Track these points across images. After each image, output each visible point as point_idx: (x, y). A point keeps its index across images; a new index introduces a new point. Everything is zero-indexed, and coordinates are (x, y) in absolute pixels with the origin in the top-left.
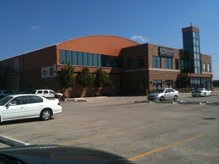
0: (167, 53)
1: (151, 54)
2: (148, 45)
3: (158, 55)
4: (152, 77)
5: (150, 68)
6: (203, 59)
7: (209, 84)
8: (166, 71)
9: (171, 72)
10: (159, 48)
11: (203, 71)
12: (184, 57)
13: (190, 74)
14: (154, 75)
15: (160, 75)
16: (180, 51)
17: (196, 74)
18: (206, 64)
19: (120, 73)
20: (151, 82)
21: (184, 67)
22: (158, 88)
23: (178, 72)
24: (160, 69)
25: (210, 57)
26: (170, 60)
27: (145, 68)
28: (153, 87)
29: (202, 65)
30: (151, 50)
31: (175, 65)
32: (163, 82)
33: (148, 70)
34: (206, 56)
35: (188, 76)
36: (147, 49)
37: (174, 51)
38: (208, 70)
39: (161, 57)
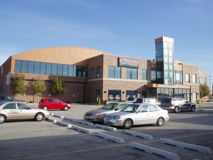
0: (130, 63)
1: (107, 64)
2: (104, 56)
3: (117, 65)
5: (105, 78)
6: (185, 70)
7: (188, 95)
8: (127, 81)
9: (136, 82)
10: (119, 59)
11: (184, 82)
12: (155, 67)
13: (157, 85)
14: (111, 85)
15: (119, 85)
16: (149, 61)
17: (166, 85)
18: (189, 74)
19: (84, 82)
20: (105, 92)
21: (155, 78)
22: (115, 98)
23: (145, 83)
24: (119, 80)
25: (197, 68)
26: (134, 70)
27: (101, 78)
28: (109, 96)
29: (183, 76)
30: (107, 60)
31: (141, 75)
32: (123, 92)
33: (103, 80)
34: (190, 67)
35: (153, 87)
36: (103, 60)
37: (140, 61)
38: (192, 81)
39: (122, 67)
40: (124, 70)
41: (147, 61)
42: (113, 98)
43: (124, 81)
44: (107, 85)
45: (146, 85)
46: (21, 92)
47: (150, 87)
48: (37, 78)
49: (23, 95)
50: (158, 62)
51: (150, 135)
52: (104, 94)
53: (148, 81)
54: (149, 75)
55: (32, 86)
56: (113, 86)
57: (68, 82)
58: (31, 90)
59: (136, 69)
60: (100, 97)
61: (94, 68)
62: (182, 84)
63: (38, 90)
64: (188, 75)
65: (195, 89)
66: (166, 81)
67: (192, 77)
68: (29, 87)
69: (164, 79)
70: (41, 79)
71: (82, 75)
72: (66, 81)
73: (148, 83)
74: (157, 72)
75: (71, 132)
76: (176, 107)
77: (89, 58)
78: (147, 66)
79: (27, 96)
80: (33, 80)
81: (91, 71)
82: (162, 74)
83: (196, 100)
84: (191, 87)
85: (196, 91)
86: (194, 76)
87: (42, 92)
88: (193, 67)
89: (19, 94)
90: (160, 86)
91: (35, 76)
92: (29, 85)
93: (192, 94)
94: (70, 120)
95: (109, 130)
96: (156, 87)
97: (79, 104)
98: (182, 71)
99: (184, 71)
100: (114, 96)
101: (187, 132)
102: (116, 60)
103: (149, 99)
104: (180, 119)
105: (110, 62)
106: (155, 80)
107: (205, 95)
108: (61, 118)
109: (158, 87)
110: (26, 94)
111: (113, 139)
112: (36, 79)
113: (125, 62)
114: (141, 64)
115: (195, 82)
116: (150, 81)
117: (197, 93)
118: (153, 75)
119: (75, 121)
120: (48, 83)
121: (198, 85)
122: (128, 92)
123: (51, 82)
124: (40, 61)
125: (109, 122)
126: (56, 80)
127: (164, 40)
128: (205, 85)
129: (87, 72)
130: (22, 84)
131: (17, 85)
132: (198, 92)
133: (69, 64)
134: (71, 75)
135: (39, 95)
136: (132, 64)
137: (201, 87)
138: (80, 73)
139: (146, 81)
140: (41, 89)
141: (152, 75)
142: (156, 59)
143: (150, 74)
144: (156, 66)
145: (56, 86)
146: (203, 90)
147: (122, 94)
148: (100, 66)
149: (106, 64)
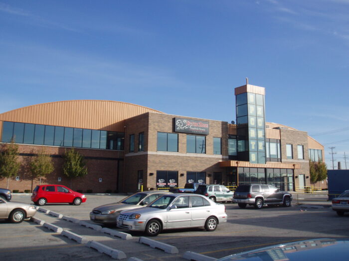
0: (193, 127)
1: (154, 128)
2: (150, 116)
3: (171, 131)
4: (156, 165)
5: (151, 151)
6: (286, 139)
7: (291, 180)
8: (189, 157)
9: (203, 158)
10: (174, 120)
11: (284, 158)
12: (236, 134)
13: (237, 163)
14: (160, 162)
15: (174, 162)
16: (224, 124)
17: (253, 162)
18: (292, 145)
19: (118, 157)
20: (151, 174)
21: (236, 151)
22: (169, 184)
23: (219, 159)
24: (175, 154)
25: (305, 135)
26: (200, 138)
27: (144, 151)
28: (157, 181)
29: (282, 147)
30: (154, 122)
31: (212, 147)
32: (182, 175)
33: (147, 155)
34: (293, 133)
35: (232, 165)
36: (148, 121)
37: (210, 124)
38: (297, 156)
39: (180, 134)
40: (183, 138)
41: (221, 123)
42: (165, 184)
43: (184, 157)
44: (154, 162)
45: (220, 162)
46: (11, 173)
47: (227, 166)
48: (38, 151)
49: (14, 179)
50: (239, 125)
51: (173, 247)
52: (149, 178)
53: (223, 155)
54: (224, 146)
55: (31, 164)
56: (164, 165)
57: (91, 158)
58: (28, 172)
59: (204, 138)
60: (142, 182)
61: (134, 134)
62: (281, 161)
63: (40, 171)
64: (290, 146)
65: (303, 169)
66: (253, 157)
67: (296, 149)
68: (25, 167)
69: (250, 153)
70: (45, 153)
71: (115, 147)
72: (88, 156)
73: (223, 159)
74: (239, 142)
75: (56, 240)
76: (257, 199)
77: (127, 118)
78: (221, 132)
79: (21, 181)
80: (31, 155)
81: (130, 140)
82: (247, 145)
83: (303, 187)
84: (294, 165)
85: (303, 173)
86: (300, 149)
87: (46, 174)
88: (299, 134)
89: (8, 178)
90: (242, 164)
91: (35, 148)
92: (25, 162)
93: (297, 177)
94: (70, 221)
95: (120, 237)
96: (236, 165)
97: (109, 194)
98: (280, 140)
99: (284, 139)
100: (167, 181)
101: (245, 241)
102: (169, 122)
103: (218, 185)
104: (257, 219)
105: (160, 124)
106: (236, 155)
107: (320, 179)
108: (58, 217)
109: (239, 166)
110: (20, 178)
111: (109, 253)
112: (37, 153)
113: (184, 125)
114: (212, 129)
115: (302, 158)
116: (226, 155)
117: (306, 176)
118: (232, 146)
119: (76, 222)
120: (56, 160)
121: (306, 163)
122: (190, 175)
123: (61, 158)
124: (45, 124)
125: (123, 225)
126: (71, 154)
127: (248, 90)
128: (319, 163)
129: (123, 142)
130: (14, 160)
131: (4, 164)
132: (308, 174)
133: (93, 128)
134: (96, 146)
135: (42, 179)
136: (197, 129)
137: (314, 166)
138: (112, 143)
139: (221, 156)
140: (44, 170)
141: (229, 146)
142: (237, 120)
143: (227, 145)
144: (237, 132)
145: (71, 164)
146: (316, 170)
147: (180, 178)
148: (144, 132)
149: (152, 128)
